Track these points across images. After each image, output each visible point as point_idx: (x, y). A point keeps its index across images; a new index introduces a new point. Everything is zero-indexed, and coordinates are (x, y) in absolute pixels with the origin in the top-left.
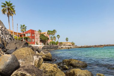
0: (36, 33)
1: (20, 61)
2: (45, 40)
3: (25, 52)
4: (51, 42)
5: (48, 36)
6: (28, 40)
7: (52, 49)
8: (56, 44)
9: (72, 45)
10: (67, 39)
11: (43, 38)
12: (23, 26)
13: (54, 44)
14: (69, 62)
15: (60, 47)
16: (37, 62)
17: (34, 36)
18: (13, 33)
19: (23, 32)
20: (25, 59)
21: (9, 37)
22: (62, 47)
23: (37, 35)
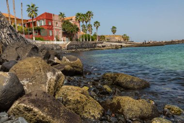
0: (56, 18)
1: (24, 82)
2: (72, 32)
3: (31, 66)
4: (83, 36)
5: (78, 24)
6: (41, 33)
7: (84, 50)
8: (92, 40)
9: (125, 40)
10: (114, 30)
11: (69, 29)
12: (33, 7)
13: (89, 40)
14: (114, 78)
15: (100, 45)
16: (54, 84)
17: (52, 26)
18: (16, 20)
19: (33, 18)
20: (32, 78)
21: (8, 32)
22: (103, 45)
23: (57, 23)
